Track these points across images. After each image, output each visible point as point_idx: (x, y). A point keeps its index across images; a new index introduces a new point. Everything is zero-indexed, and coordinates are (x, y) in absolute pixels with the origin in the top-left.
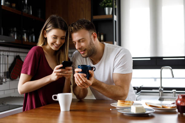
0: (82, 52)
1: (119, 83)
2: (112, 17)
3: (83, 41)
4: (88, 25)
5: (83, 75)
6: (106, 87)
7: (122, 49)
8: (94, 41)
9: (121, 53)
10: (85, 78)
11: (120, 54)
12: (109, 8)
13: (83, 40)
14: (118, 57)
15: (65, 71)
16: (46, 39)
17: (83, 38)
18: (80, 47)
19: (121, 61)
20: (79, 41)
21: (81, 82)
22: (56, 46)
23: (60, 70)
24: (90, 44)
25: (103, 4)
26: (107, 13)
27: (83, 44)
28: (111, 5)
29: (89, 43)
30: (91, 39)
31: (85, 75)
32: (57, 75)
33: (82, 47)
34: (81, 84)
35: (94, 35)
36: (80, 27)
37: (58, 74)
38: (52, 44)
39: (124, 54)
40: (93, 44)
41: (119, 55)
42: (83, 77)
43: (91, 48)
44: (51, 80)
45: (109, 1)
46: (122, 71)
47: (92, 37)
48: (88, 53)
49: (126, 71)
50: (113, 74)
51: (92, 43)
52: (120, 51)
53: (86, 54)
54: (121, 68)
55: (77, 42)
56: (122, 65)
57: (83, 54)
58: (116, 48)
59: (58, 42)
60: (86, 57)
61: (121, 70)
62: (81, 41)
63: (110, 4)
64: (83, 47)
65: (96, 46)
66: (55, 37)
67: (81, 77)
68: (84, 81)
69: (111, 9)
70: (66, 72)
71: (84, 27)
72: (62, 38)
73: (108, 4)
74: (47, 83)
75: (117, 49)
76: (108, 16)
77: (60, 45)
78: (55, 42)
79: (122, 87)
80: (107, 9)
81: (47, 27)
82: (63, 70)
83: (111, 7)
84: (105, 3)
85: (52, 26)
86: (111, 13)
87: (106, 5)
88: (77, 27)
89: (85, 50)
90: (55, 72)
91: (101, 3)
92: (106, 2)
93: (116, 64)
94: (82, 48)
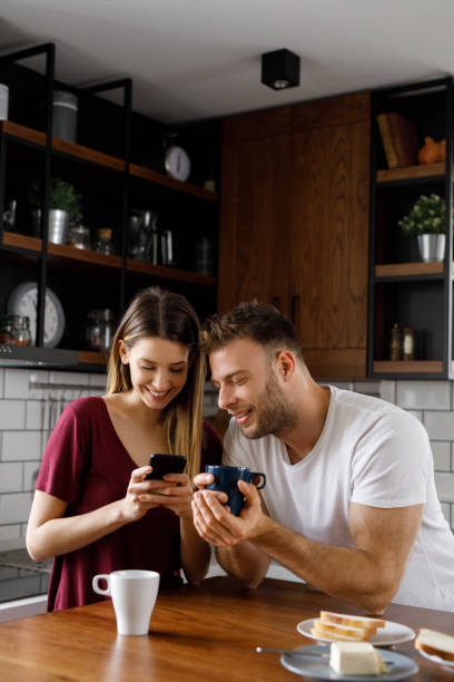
0: (243, 419)
1: (363, 542)
2: (441, 270)
3: (242, 381)
4: (264, 325)
5: (216, 496)
6: (309, 553)
7: (385, 415)
8: (285, 381)
9: (379, 429)
10: (221, 507)
11: (374, 434)
12: (434, 236)
13: (243, 376)
14: (365, 442)
15: (163, 488)
16: (127, 367)
17: (242, 368)
18: (231, 400)
19: (375, 461)
20: (228, 379)
21: (208, 520)
22: (156, 394)
23: (145, 485)
24: (269, 392)
25: (412, 223)
26: (426, 255)
27: (241, 392)
28: (440, 226)
29: (263, 386)
30: (272, 373)
31: (223, 496)
32: (136, 501)
33: (238, 400)
34: (209, 530)
35: (283, 359)
36: (233, 331)
37: (140, 497)
38: (143, 387)
39: (389, 434)
40: (280, 391)
41: (369, 437)
42: (213, 504)
43: (273, 407)
44: (121, 515)
45: (432, 212)
46: (379, 498)
47: (277, 367)
48: (260, 422)
49: (393, 498)
50: (349, 503)
51: (275, 389)
52: (376, 422)
53: (253, 427)
54: (373, 486)
55: (222, 384)
56: (379, 476)
57: (246, 424)
58: (365, 411)
59: (158, 381)
60: (256, 436)
61: (374, 493)
62: (234, 379)
63: (437, 221)
64: (242, 400)
65: (291, 400)
66: (150, 366)
67: (208, 501)
68: (217, 516)
69: (442, 238)
70: (167, 492)
71: (245, 333)
72: (173, 369)
73: (426, 222)
74: (111, 525)
75: (368, 414)
76: (430, 263)
77: (169, 391)
78: (150, 382)
79: (373, 558)
80: (426, 239)
81: (128, 329)
82: (158, 484)
83: (441, 232)
84: (417, 220)
85: (139, 328)
86: (441, 256)
87: (420, 226)
88: (223, 330)
89: (250, 411)
90: (131, 492)
91: (406, 218)
92: (420, 214)
93: (357, 470)
94: (240, 404)
